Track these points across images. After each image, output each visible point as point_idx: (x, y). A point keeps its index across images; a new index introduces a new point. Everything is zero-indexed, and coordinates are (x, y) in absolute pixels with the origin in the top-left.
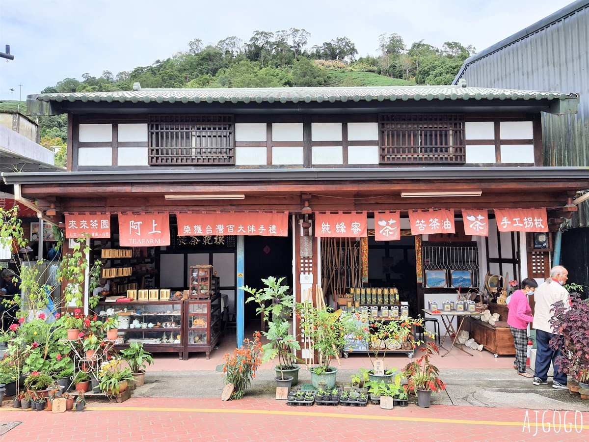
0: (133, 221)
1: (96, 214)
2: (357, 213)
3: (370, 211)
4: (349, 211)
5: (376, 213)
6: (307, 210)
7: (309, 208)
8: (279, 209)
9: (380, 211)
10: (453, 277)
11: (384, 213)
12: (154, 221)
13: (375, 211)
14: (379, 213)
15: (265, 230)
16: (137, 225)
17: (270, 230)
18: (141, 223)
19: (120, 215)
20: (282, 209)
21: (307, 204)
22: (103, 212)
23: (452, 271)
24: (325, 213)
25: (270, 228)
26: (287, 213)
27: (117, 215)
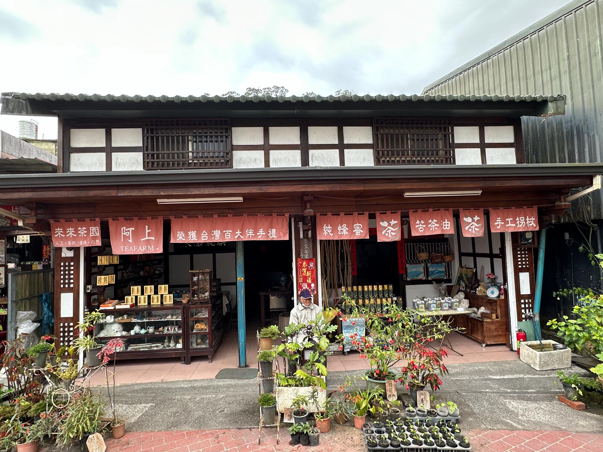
0: (125, 228)
1: (84, 221)
2: (358, 214)
3: (372, 212)
4: (351, 213)
5: (378, 214)
6: (309, 212)
7: (311, 210)
8: (279, 211)
9: (381, 212)
10: (430, 270)
11: (386, 213)
12: (147, 227)
13: (377, 212)
14: (381, 213)
15: (264, 234)
16: (129, 231)
17: (269, 234)
18: (133, 229)
19: (110, 220)
20: (282, 211)
21: (308, 205)
22: (92, 219)
23: (429, 265)
24: (326, 215)
25: (270, 231)
26: (287, 215)
27: (108, 222)
